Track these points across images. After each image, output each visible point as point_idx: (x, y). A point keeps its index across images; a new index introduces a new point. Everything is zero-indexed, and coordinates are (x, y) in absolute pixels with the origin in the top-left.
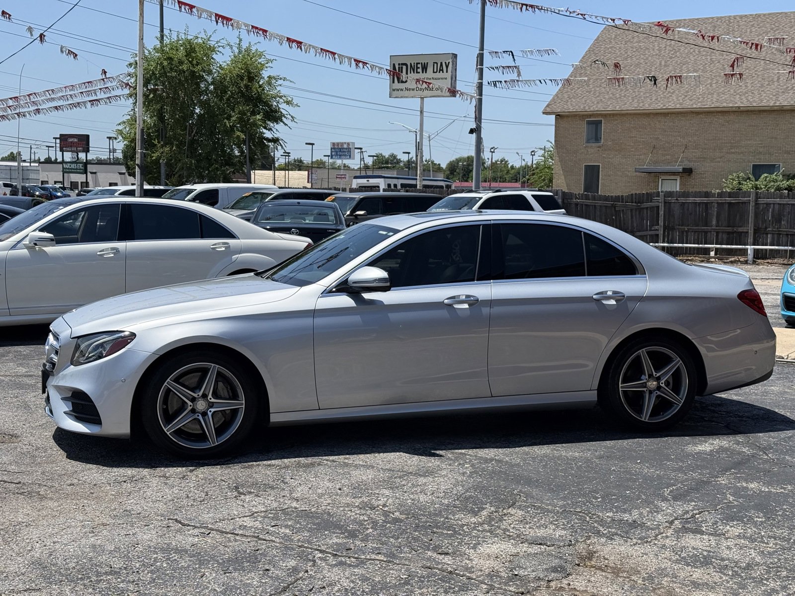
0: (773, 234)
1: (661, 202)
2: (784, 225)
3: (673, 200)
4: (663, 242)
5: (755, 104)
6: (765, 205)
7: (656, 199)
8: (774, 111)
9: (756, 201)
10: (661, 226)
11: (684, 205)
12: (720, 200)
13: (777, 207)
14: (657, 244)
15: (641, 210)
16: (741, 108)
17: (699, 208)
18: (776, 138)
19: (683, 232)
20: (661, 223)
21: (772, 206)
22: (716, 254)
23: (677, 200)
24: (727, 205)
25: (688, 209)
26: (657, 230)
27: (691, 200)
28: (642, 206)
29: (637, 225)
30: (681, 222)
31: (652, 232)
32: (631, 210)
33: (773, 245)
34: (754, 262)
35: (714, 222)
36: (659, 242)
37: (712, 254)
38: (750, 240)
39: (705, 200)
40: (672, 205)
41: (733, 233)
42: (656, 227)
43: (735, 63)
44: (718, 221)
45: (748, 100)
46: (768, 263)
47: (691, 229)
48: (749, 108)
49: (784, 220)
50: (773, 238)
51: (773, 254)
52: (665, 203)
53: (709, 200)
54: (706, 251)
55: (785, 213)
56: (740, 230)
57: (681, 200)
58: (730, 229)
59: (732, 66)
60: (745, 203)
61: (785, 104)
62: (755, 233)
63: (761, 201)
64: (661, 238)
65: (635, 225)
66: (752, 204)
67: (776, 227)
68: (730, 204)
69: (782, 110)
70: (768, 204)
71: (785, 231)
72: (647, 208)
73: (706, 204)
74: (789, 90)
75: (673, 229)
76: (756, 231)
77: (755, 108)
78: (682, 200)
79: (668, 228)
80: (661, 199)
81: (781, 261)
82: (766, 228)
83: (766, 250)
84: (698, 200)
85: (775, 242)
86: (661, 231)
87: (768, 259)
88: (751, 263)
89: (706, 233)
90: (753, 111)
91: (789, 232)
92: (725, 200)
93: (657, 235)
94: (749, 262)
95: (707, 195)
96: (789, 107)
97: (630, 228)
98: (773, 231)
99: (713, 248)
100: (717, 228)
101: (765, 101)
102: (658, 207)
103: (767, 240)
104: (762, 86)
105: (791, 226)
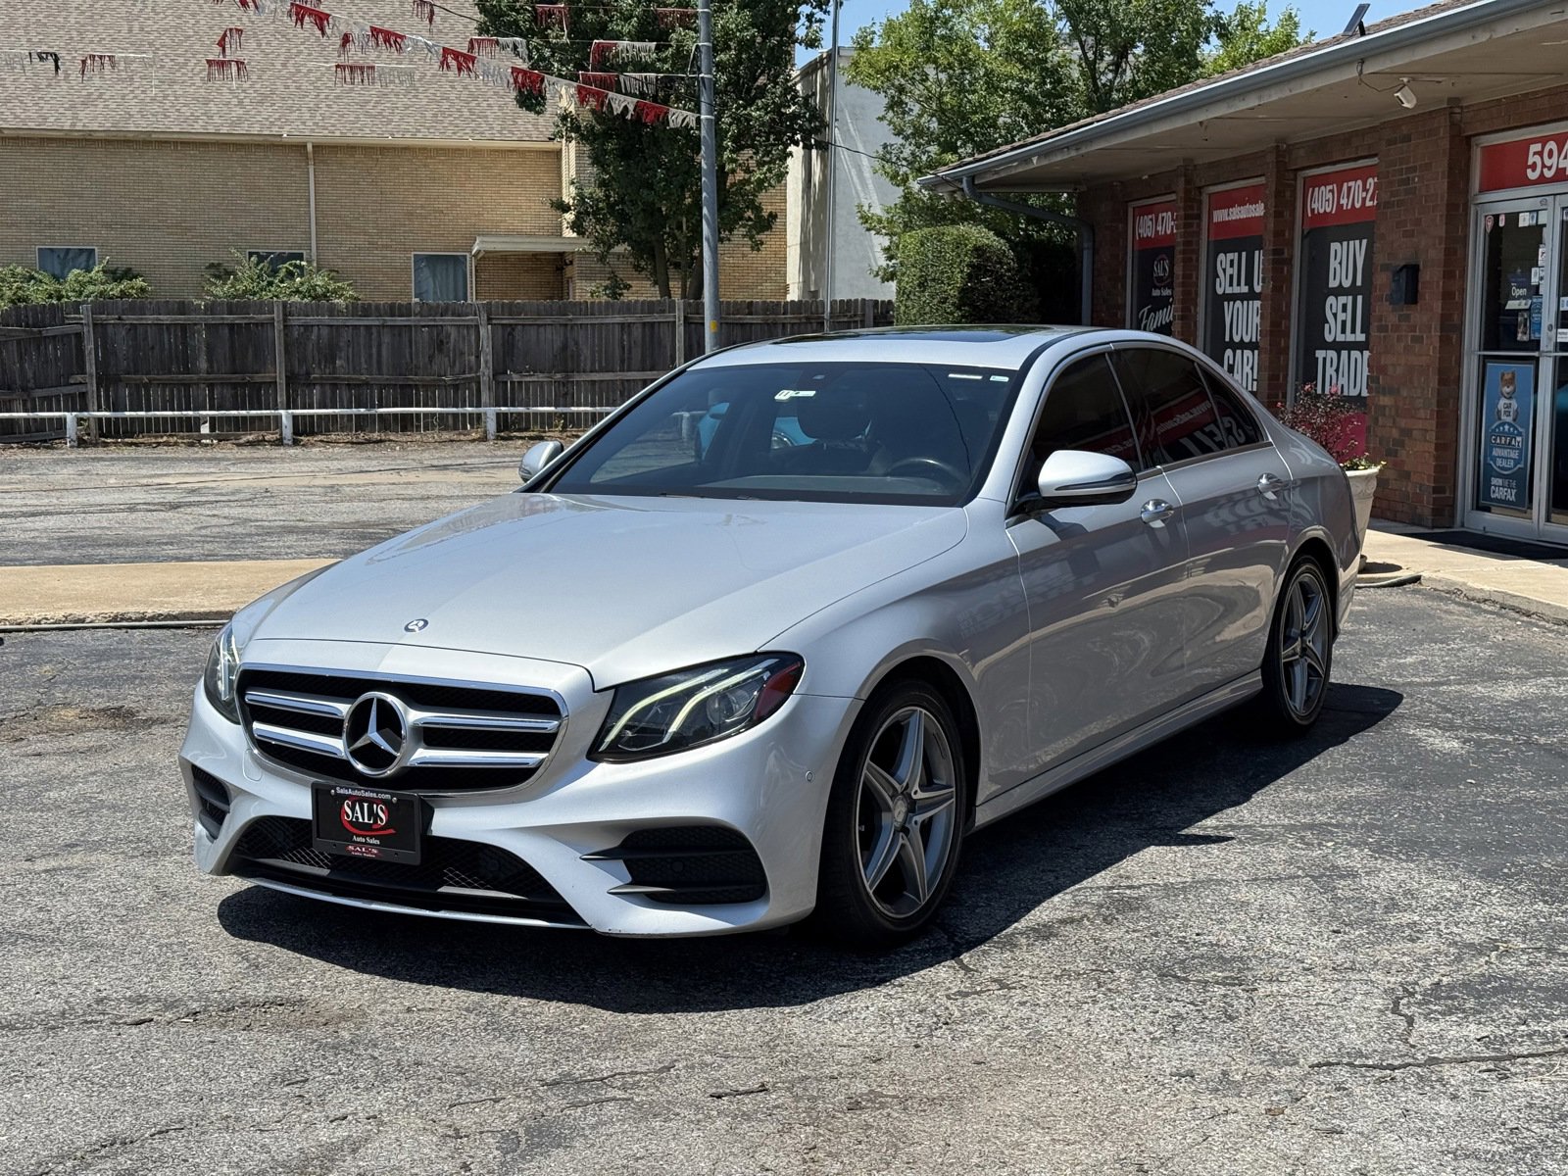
0: (322, 385)
1: (88, 325)
2: (342, 366)
3: (112, 319)
4: (99, 409)
5: (32, 125)
6: (302, 329)
7: (75, 318)
8: (71, 140)
9: (285, 320)
10: (91, 375)
11: (136, 330)
12: (211, 319)
13: (325, 332)
14: (86, 414)
15: (40, 341)
16: (6, 132)
17: (170, 334)
18: (81, 197)
19: (138, 386)
20: (91, 367)
21: (316, 329)
22: (212, 429)
23: (119, 319)
24: (226, 331)
25: (145, 339)
26: (81, 383)
27: (150, 318)
28: (44, 334)
29: (34, 373)
30: (132, 365)
31: (70, 388)
32: (19, 342)
33: (325, 407)
34: (296, 443)
35: (203, 365)
36: (90, 408)
37: (205, 429)
38: (281, 398)
39: (181, 319)
40: (110, 329)
41: (244, 385)
42: (79, 378)
43: (227, 39)
44: (210, 361)
45: (17, 117)
46: (322, 441)
47: (155, 379)
48: (21, 132)
49: (340, 358)
50: (323, 394)
51: (327, 425)
52: (95, 325)
53: (189, 319)
54: (192, 425)
55: (342, 344)
56: (258, 378)
57: (128, 319)
58: (237, 378)
59: (222, 44)
60: (262, 324)
61: (95, 127)
62: (288, 385)
63: (295, 320)
64: (92, 400)
65: (30, 375)
66: (278, 326)
67: (327, 371)
68: (231, 326)
69: (86, 140)
70: (308, 327)
71: (344, 379)
72: (54, 337)
73: (184, 327)
74: (95, 100)
75: (117, 380)
76: (291, 379)
77: (32, 132)
78: (130, 319)
79: (105, 380)
80: (85, 315)
81: (343, 436)
82: (308, 374)
83: (311, 416)
84: (165, 319)
85: (328, 401)
86: (92, 384)
87: (317, 434)
88: (290, 443)
89: (187, 386)
90: (29, 139)
91: (353, 379)
92: (223, 319)
93: (83, 395)
94: (285, 442)
95: (183, 308)
96: (103, 134)
97: (18, 382)
98: (322, 378)
99: (205, 417)
100: (211, 376)
101: (52, 119)
102: (79, 336)
103: (311, 398)
104: (37, 88)
105: (354, 368)
